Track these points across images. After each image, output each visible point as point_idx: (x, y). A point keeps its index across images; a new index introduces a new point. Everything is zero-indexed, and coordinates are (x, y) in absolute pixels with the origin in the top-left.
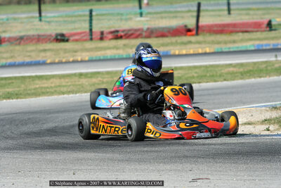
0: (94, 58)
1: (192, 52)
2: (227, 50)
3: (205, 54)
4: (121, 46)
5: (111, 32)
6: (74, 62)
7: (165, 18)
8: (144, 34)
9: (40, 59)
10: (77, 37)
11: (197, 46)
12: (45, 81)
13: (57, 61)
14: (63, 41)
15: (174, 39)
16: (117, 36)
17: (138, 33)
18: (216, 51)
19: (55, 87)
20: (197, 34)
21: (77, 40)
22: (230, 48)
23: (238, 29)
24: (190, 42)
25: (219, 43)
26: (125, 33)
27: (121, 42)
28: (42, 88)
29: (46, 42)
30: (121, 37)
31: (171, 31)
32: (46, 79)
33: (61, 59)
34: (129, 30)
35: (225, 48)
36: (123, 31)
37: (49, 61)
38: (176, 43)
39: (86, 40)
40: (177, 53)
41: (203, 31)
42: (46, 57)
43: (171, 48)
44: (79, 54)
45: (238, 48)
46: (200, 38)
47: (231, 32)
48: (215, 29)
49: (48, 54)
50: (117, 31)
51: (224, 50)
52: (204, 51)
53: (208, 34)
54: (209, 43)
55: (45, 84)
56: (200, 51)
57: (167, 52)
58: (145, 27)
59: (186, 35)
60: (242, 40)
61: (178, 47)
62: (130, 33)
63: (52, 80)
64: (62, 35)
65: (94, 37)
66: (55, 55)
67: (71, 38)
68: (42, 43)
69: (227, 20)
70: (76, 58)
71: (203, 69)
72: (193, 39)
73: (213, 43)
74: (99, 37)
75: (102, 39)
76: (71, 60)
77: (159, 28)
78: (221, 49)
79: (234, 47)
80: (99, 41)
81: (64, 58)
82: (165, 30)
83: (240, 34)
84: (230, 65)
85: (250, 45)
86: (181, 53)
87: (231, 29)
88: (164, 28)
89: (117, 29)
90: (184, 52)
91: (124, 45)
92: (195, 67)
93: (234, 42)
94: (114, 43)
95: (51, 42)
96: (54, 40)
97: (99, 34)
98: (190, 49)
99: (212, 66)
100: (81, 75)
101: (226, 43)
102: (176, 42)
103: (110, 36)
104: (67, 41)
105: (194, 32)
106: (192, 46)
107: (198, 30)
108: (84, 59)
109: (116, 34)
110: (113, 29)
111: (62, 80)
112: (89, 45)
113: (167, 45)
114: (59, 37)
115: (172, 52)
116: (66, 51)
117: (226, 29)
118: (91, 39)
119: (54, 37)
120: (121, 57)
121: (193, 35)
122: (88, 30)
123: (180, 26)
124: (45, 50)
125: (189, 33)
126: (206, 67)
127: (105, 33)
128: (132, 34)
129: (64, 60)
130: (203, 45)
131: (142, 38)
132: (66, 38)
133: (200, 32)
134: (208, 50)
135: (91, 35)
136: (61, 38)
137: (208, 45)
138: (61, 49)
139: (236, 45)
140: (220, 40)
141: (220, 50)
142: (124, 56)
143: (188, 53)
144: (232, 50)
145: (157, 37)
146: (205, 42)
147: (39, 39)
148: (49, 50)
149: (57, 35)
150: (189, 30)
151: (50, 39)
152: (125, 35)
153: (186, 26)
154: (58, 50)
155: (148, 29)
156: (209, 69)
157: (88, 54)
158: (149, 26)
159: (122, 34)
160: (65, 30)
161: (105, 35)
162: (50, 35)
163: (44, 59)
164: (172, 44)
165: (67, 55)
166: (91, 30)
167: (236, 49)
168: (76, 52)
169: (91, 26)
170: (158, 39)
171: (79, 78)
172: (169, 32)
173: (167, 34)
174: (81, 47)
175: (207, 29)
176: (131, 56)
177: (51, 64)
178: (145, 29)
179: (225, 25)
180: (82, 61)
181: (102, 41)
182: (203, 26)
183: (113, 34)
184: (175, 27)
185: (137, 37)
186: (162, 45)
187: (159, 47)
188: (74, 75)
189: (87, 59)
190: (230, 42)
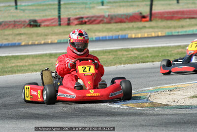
0: (62, 41)
1: (146, 35)
2: (176, 34)
3: (158, 37)
6: (45, 44)
8: (105, 20)
9: (16, 41)
10: (47, 23)
11: (151, 30)
12: (20, 61)
13: (30, 43)
14: (36, 26)
15: (131, 25)
16: (82, 21)
17: (101, 19)
18: (167, 34)
19: (29, 65)
20: (151, 20)
21: (47, 26)
22: (178, 32)
23: (186, 16)
24: (145, 27)
25: (170, 28)
26: (89, 19)
27: (85, 27)
28: (17, 66)
29: (21, 27)
30: (85, 23)
31: (128, 18)
32: (21, 59)
33: (34, 42)
34: (93, 17)
35: (174, 32)
36: (87, 18)
37: (23, 44)
38: (133, 28)
39: (55, 26)
40: (133, 36)
41: (156, 17)
42: (21, 39)
43: (129, 32)
44: (49, 37)
45: (186, 32)
46: (153, 23)
47: (180, 18)
48: (166, 15)
49: (23, 37)
50: (82, 18)
51: (174, 34)
52: (156, 35)
53: (160, 20)
54: (161, 28)
55: (20, 63)
56: (153, 35)
57: (125, 36)
58: (106, 14)
59: (141, 21)
60: (189, 26)
61: (135, 31)
62: (93, 19)
63: (26, 60)
64: (35, 21)
65: (62, 23)
66: (29, 38)
67: (43, 24)
68: (18, 28)
69: (176, 8)
70: (46, 41)
71: (155, 50)
72: (147, 24)
73: (164, 27)
74: (66, 23)
75: (69, 24)
76: (43, 42)
77: (118, 15)
78: (172, 33)
79: (182, 31)
80: (67, 26)
81: (36, 40)
82: (124, 17)
83: (188, 20)
84: (179, 47)
85: (196, 30)
86: (137, 36)
87: (180, 16)
88: (122, 15)
89: (82, 16)
90: (140, 36)
91: (88, 30)
92: (149, 48)
93: (183, 27)
95: (25, 27)
96: (28, 25)
97: (67, 20)
98: (145, 33)
99: (163, 47)
100: (51, 55)
101: (175, 28)
102: (133, 26)
103: (76, 22)
104: (39, 26)
105: (148, 19)
106: (147, 30)
107: (151, 16)
108: (53, 42)
109: (81, 20)
110: (78, 16)
111: (35, 60)
112: (58, 29)
113: (125, 29)
114: (32, 23)
115: (129, 36)
116: (38, 35)
117: (175, 15)
118: (60, 25)
119: (28, 23)
121: (146, 21)
122: (57, 17)
123: (135, 13)
124: (20, 34)
125: (144, 19)
126: (158, 48)
127: (71, 19)
128: (95, 20)
129: (36, 43)
130: (156, 30)
131: (103, 23)
132: (39, 24)
133: (153, 18)
134: (160, 34)
135: (60, 21)
136: (34, 24)
137: (160, 30)
138: (34, 33)
139: (185, 30)
140: (170, 25)
141: (170, 34)
143: (143, 36)
144: (180, 34)
145: (116, 22)
146: (157, 27)
147: (15, 24)
148: (24, 34)
149: (30, 21)
150: (144, 17)
151: (24, 25)
152: (89, 21)
153: (141, 13)
154: (31, 34)
155: (109, 16)
156: (161, 50)
157: (57, 37)
158: (110, 13)
159: (86, 20)
160: (37, 17)
161: (71, 21)
162: (25, 21)
163: (19, 42)
164: (129, 28)
165: (38, 38)
166: (59, 17)
167: (184, 33)
168: (46, 35)
169: (59, 13)
170: (117, 24)
171: (50, 57)
172: (126, 18)
173: (125, 20)
174: (51, 31)
175: (160, 15)
176: (94, 39)
177: (25, 45)
178: (107, 16)
179: (174, 13)
180: (52, 43)
181: (69, 27)
182: (155, 13)
183: (78, 20)
184: (131, 14)
185: (99, 23)
186: (121, 30)
187: (118, 31)
188: (46, 55)
189: (56, 41)
190: (179, 27)
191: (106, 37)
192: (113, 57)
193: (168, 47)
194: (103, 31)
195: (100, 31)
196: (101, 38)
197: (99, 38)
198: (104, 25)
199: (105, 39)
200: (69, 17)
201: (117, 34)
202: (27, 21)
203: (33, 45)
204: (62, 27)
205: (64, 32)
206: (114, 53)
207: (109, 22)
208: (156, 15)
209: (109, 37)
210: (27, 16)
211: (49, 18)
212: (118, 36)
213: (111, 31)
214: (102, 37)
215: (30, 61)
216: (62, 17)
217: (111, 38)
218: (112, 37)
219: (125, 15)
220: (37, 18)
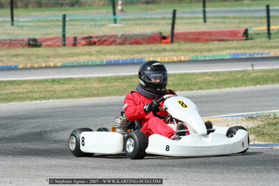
0: (67, 65)
1: (166, 60)
2: (202, 59)
3: (180, 62)
4: (95, 52)
5: (85, 38)
6: (47, 67)
7: (140, 24)
8: (118, 40)
9: (11, 64)
10: (49, 43)
11: (172, 53)
12: (16, 87)
13: (29, 66)
14: (36, 46)
15: (148, 47)
16: (91, 42)
17: (112, 39)
18: (191, 59)
19: (27, 92)
20: (172, 41)
21: (49, 46)
22: (205, 57)
23: (214, 38)
24: (165, 50)
25: (194, 51)
26: (99, 39)
27: (94, 49)
28: (13, 93)
29: (18, 47)
30: (94, 43)
31: (146, 39)
32: (18, 84)
33: (33, 64)
34: (103, 37)
35: (200, 56)
36: (97, 37)
37: (20, 67)
38: (151, 51)
39: (58, 46)
41: (179, 38)
42: (18, 62)
43: (146, 55)
44: (51, 59)
45: (214, 56)
46: (175, 46)
47: (207, 40)
48: (190, 37)
49: (20, 59)
50: (91, 37)
51: (200, 59)
52: (179, 59)
53: (183, 42)
54: (184, 51)
55: (17, 89)
56: (175, 59)
57: (142, 59)
58: (119, 34)
59: (161, 42)
60: (218, 49)
61: (153, 55)
62: (104, 39)
63: (24, 86)
64: (35, 40)
65: (67, 43)
66: (27, 60)
67: (44, 44)
68: (14, 48)
69: (203, 28)
70: (48, 64)
71: (178, 77)
72: (168, 46)
73: (189, 51)
74: (72, 43)
75: (75, 45)
76: (44, 65)
77: (134, 35)
78: (197, 57)
79: (209, 56)
80: (72, 47)
81: (36, 63)
82: (140, 37)
83: (216, 42)
84: (205, 74)
85: (225, 54)
87: (206, 37)
88: (138, 35)
89: (91, 35)
91: (98, 52)
93: (210, 50)
94: (87, 49)
95: (23, 47)
96: (26, 45)
97: (73, 39)
98: (165, 57)
99: (186, 74)
100: (53, 81)
101: (201, 51)
102: (151, 49)
103: (83, 42)
104: (40, 46)
105: (169, 40)
106: (167, 54)
107: (173, 37)
108: (56, 65)
109: (90, 40)
110: (86, 35)
111: (34, 86)
112: (62, 50)
113: (141, 52)
114: (31, 42)
116: (38, 56)
117: (202, 37)
118: (64, 45)
119: (27, 42)
120: (94, 64)
121: (167, 43)
122: (61, 36)
123: (154, 33)
124: (17, 55)
125: (164, 41)
126: (181, 75)
127: (78, 38)
128: (106, 41)
129: (36, 66)
130: (178, 54)
131: (115, 44)
132: (39, 44)
133: (174, 40)
134: (183, 58)
135: (64, 41)
136: (34, 43)
137: (183, 53)
138: (33, 54)
139: (212, 54)
140: (196, 48)
141: (196, 59)
142: (98, 63)
143: (163, 61)
144: (207, 58)
145: (131, 44)
146: (180, 50)
147: (11, 43)
148: (22, 55)
149: (29, 40)
150: (164, 38)
151: (22, 44)
152: (99, 41)
153: (161, 33)
154: (30, 55)
155: (122, 35)
156: (184, 78)
157: (60, 60)
158: (123, 33)
159: (96, 40)
160: (38, 35)
161: (78, 41)
162: (23, 40)
163: (16, 64)
164: (146, 51)
165: (39, 60)
166: (64, 35)
167: (212, 58)
168: (48, 57)
169: (64, 31)
170: (132, 46)
171: (52, 84)
172: (144, 39)
173: (142, 41)
174: (54, 53)
175: (183, 36)
176: (105, 63)
177: (23, 69)
178: (119, 36)
179: (200, 34)
180: (55, 67)
181: (75, 48)
182: (178, 34)
183: (87, 40)
184: (149, 34)
185: (111, 44)
186: (137, 52)
187: (133, 54)
188: (47, 80)
189: (60, 65)
190: (206, 51)
191: (119, 61)
192: (128, 84)
193: (193, 74)
194: (115, 54)
195: (111, 53)
196: (113, 62)
197: (111, 61)
198: (116, 46)
199: (117, 62)
200: (75, 36)
201: (132, 57)
202: (26, 39)
203: (32, 68)
204: (67, 47)
205: (69, 54)
206: (128, 80)
207: (123, 43)
208: (179, 36)
209: (122, 60)
210: (26, 34)
211: (52, 36)
212: (134, 60)
213: (126, 54)
214: (115, 61)
215: (29, 87)
216: (67, 35)
217: (124, 62)
218: (127, 60)
219: (142, 35)
220: (37, 37)
